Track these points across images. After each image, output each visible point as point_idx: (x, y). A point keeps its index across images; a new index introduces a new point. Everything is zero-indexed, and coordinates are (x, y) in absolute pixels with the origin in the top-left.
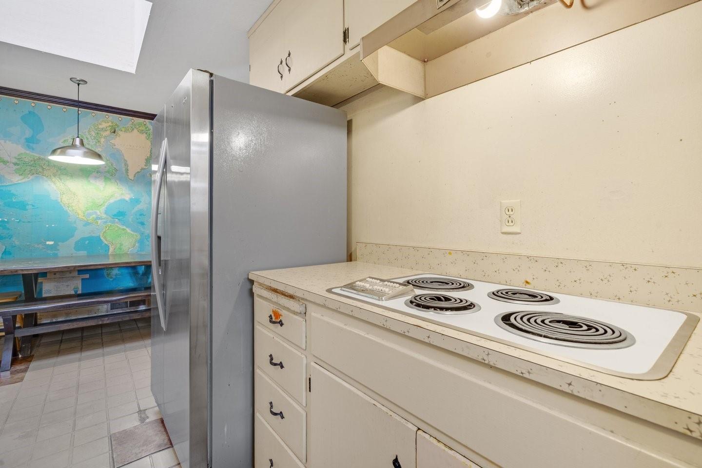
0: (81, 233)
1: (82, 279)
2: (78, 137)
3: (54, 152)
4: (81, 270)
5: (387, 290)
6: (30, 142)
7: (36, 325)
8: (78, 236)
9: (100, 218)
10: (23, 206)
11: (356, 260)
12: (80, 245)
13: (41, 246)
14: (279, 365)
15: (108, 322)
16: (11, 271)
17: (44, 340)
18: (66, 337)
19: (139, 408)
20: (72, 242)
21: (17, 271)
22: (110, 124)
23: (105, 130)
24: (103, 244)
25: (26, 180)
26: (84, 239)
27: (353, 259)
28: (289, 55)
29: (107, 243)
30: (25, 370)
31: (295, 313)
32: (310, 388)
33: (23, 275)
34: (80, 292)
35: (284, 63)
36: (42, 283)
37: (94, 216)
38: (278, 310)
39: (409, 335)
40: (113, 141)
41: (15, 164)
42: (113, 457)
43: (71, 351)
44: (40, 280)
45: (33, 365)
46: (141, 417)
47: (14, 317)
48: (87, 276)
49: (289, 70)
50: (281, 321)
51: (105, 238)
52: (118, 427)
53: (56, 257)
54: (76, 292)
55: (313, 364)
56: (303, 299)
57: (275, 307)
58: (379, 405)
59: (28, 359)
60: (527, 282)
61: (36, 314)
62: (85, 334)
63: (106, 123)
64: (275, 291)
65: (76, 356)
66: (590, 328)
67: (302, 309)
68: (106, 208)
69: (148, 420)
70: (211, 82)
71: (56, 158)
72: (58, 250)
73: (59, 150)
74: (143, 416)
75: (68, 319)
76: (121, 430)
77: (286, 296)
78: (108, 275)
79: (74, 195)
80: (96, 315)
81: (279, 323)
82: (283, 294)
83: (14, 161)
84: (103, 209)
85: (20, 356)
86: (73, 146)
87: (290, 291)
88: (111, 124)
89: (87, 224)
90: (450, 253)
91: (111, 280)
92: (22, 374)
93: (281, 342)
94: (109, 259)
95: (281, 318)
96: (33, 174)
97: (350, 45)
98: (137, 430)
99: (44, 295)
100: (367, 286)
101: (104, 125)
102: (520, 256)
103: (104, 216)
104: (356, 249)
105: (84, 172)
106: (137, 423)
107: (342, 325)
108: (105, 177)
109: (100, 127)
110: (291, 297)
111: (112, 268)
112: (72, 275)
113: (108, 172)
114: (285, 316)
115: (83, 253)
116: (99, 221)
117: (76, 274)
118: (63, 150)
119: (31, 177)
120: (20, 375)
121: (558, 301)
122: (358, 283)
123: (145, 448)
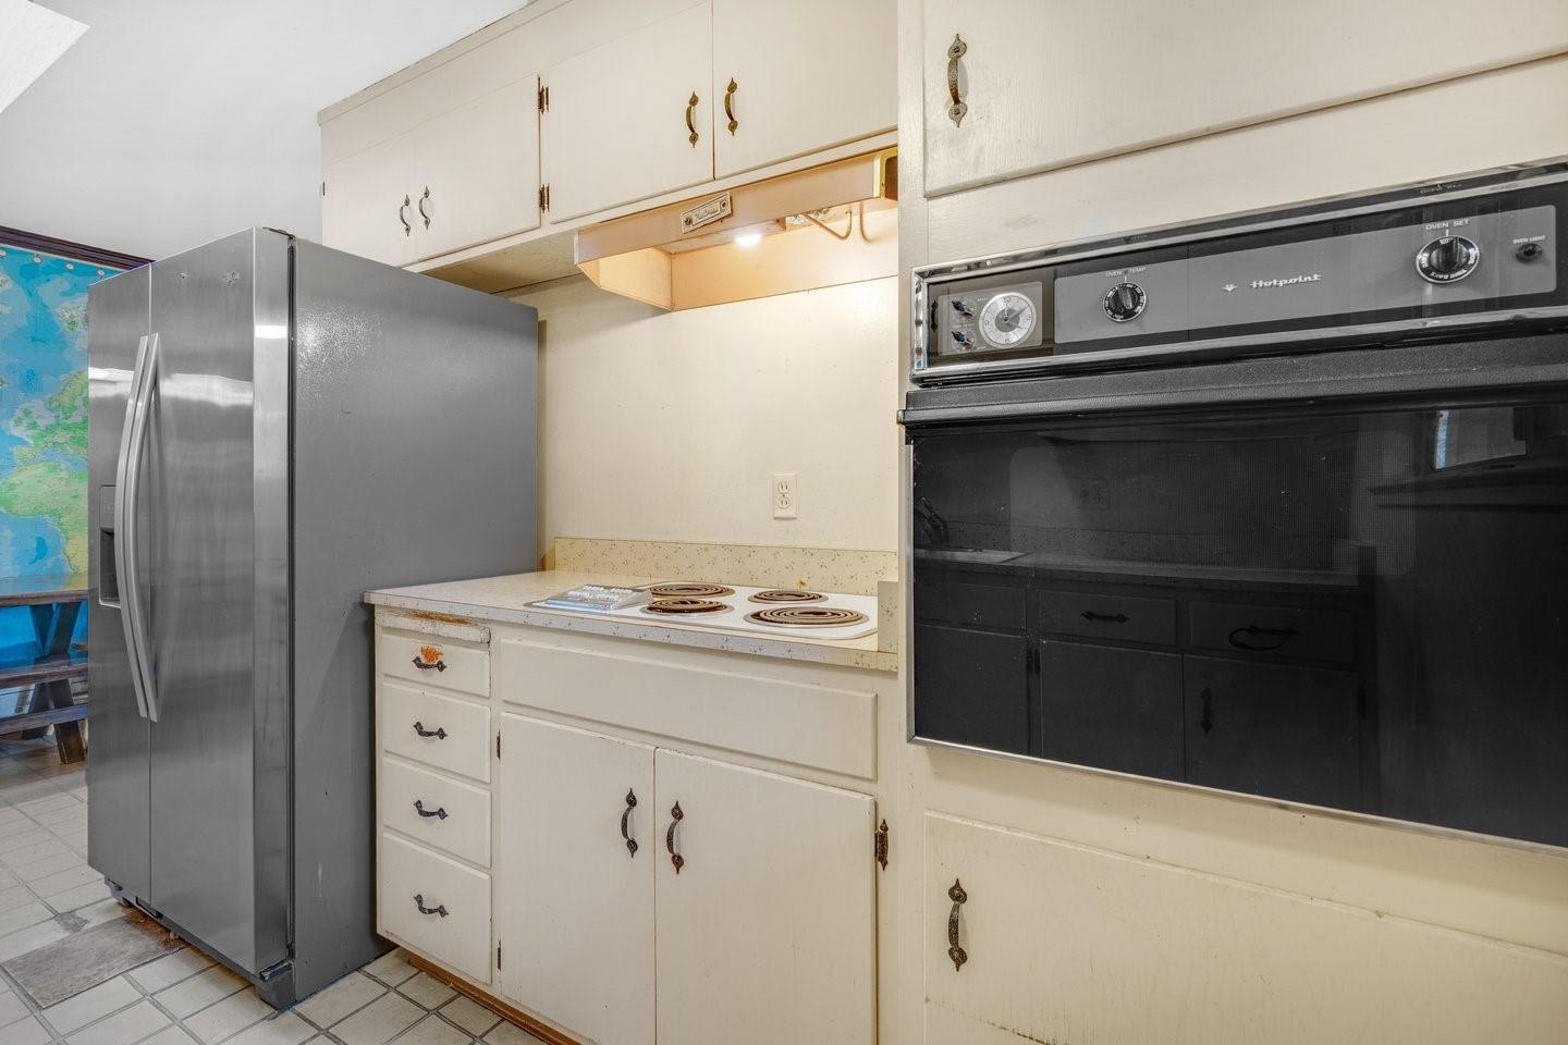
5: (616, 598)
11: (553, 568)
14: (437, 734)
19: (53, 911)
27: (547, 566)
28: (427, 194)
31: (469, 644)
32: (499, 751)
35: (414, 205)
38: (436, 647)
39: (647, 638)
42: (27, 995)
46: (66, 924)
49: (427, 223)
50: (440, 663)
55: (504, 714)
56: (484, 621)
57: (426, 644)
58: (607, 737)
60: (802, 583)
64: (427, 616)
66: (834, 614)
67: (484, 636)
69: (85, 927)
70: (292, 251)
74: (72, 921)
76: (25, 951)
77: (448, 621)
81: (437, 666)
82: (443, 618)
87: (460, 612)
90: (706, 549)
93: (441, 697)
95: (440, 658)
97: (550, 215)
98: (67, 946)
100: (586, 595)
102: (794, 549)
104: (554, 549)
106: (61, 935)
107: (553, 647)
110: (461, 621)
114: (448, 653)
121: (827, 599)
122: (571, 593)
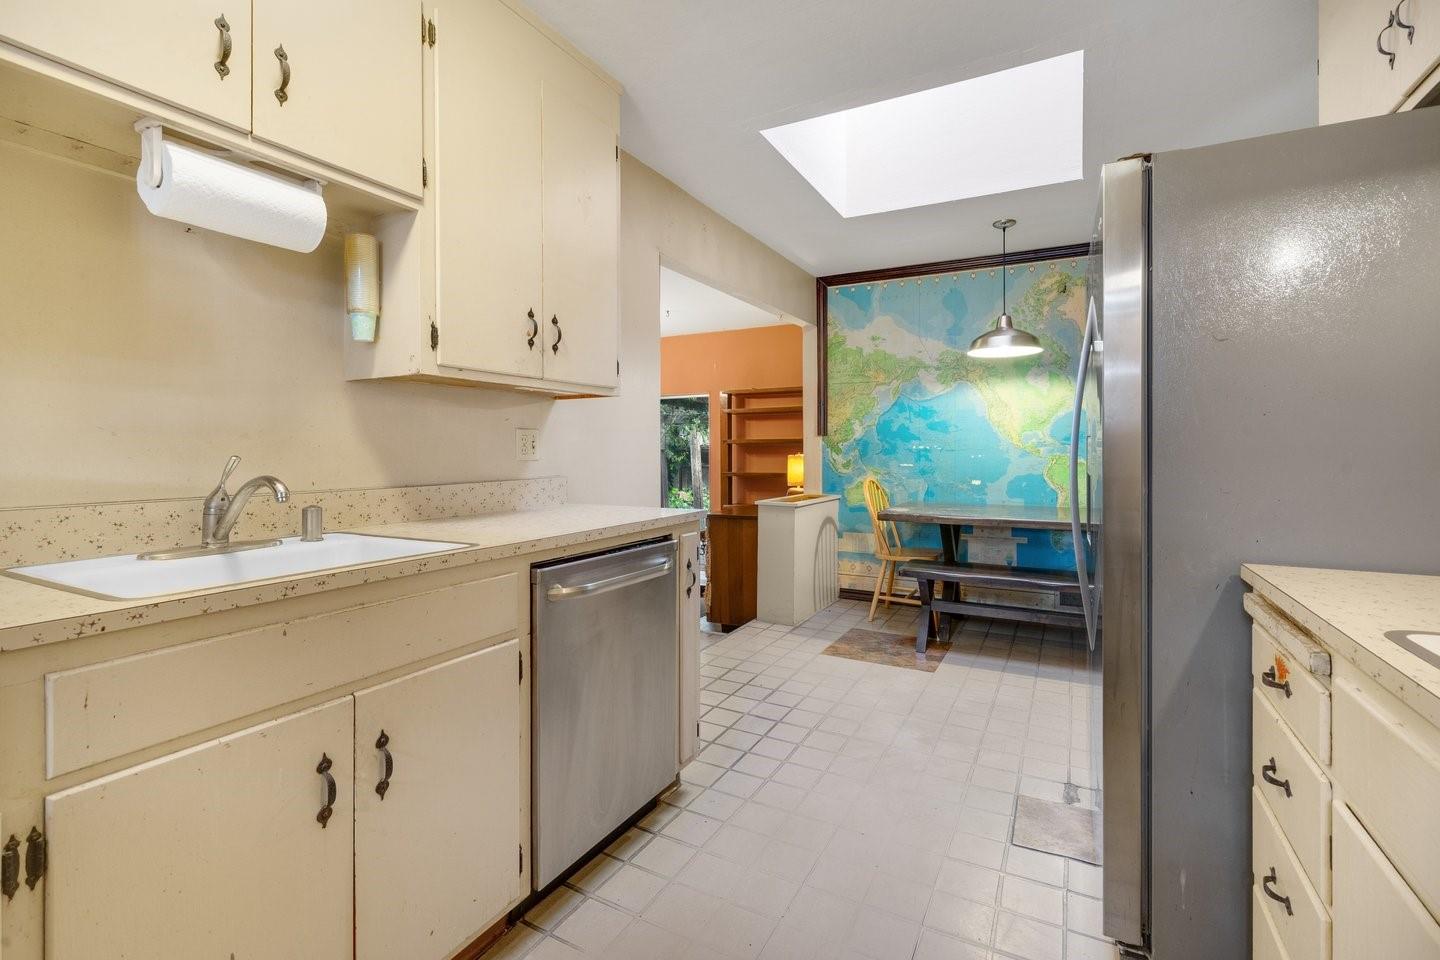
0: (1016, 468)
1: (1018, 544)
2: (1004, 314)
3: (973, 344)
4: (1017, 529)
6: (953, 334)
7: (957, 600)
8: (1013, 472)
9: (1043, 444)
10: (944, 427)
12: (1014, 488)
13: (965, 487)
14: (1284, 786)
15: (1047, 622)
16: (926, 518)
17: (969, 627)
18: (993, 630)
19: (1069, 778)
20: (1004, 481)
21: (932, 518)
22: (1057, 278)
23: (1047, 291)
24: (1049, 489)
25: (949, 389)
26: (1018, 479)
29: (1054, 487)
30: (940, 660)
33: (941, 525)
34: (1014, 564)
36: (966, 542)
37: (1034, 440)
38: (1285, 660)
40: (1061, 308)
41: (938, 369)
42: (1013, 827)
43: (994, 652)
44: (963, 537)
45: (949, 655)
46: (1068, 793)
47: (931, 583)
48: (1024, 540)
49: (1411, 34)
50: (1288, 685)
51: (1051, 478)
52: (1032, 790)
53: (983, 505)
54: (1009, 564)
55: (1339, 805)
57: (1279, 652)
59: (946, 646)
61: (958, 584)
62: (1019, 634)
63: (1050, 278)
64: (1281, 613)
65: (1001, 662)
67: (1315, 663)
68: (1053, 426)
69: (1076, 805)
70: (1148, 173)
71: (977, 353)
72: (985, 494)
73: (980, 341)
74: (1072, 794)
75: (999, 604)
76: (1034, 796)
77: (1297, 628)
78: (1057, 543)
79: (1006, 405)
80: (1037, 608)
81: (1285, 687)
82: (1294, 623)
83: (936, 364)
84: (1047, 428)
85: (938, 639)
86: (998, 331)
87: (1298, 616)
88: (1059, 279)
89: (1025, 454)
91: (1061, 552)
92: (936, 662)
93: (1290, 735)
94: (1057, 515)
95: (1288, 679)
96: (956, 380)
98: (1056, 810)
99: (970, 561)
101: (1048, 283)
103: (1049, 440)
105: (1020, 368)
106: (1059, 800)
108: (1050, 372)
109: (1043, 287)
110: (1307, 632)
111: (1062, 531)
112: (1003, 535)
113: (1055, 363)
114: (1296, 675)
115: (1019, 502)
116: (1042, 449)
117: (1008, 534)
118: (984, 339)
119: (954, 385)
120: (933, 663)
123: (1061, 842)
